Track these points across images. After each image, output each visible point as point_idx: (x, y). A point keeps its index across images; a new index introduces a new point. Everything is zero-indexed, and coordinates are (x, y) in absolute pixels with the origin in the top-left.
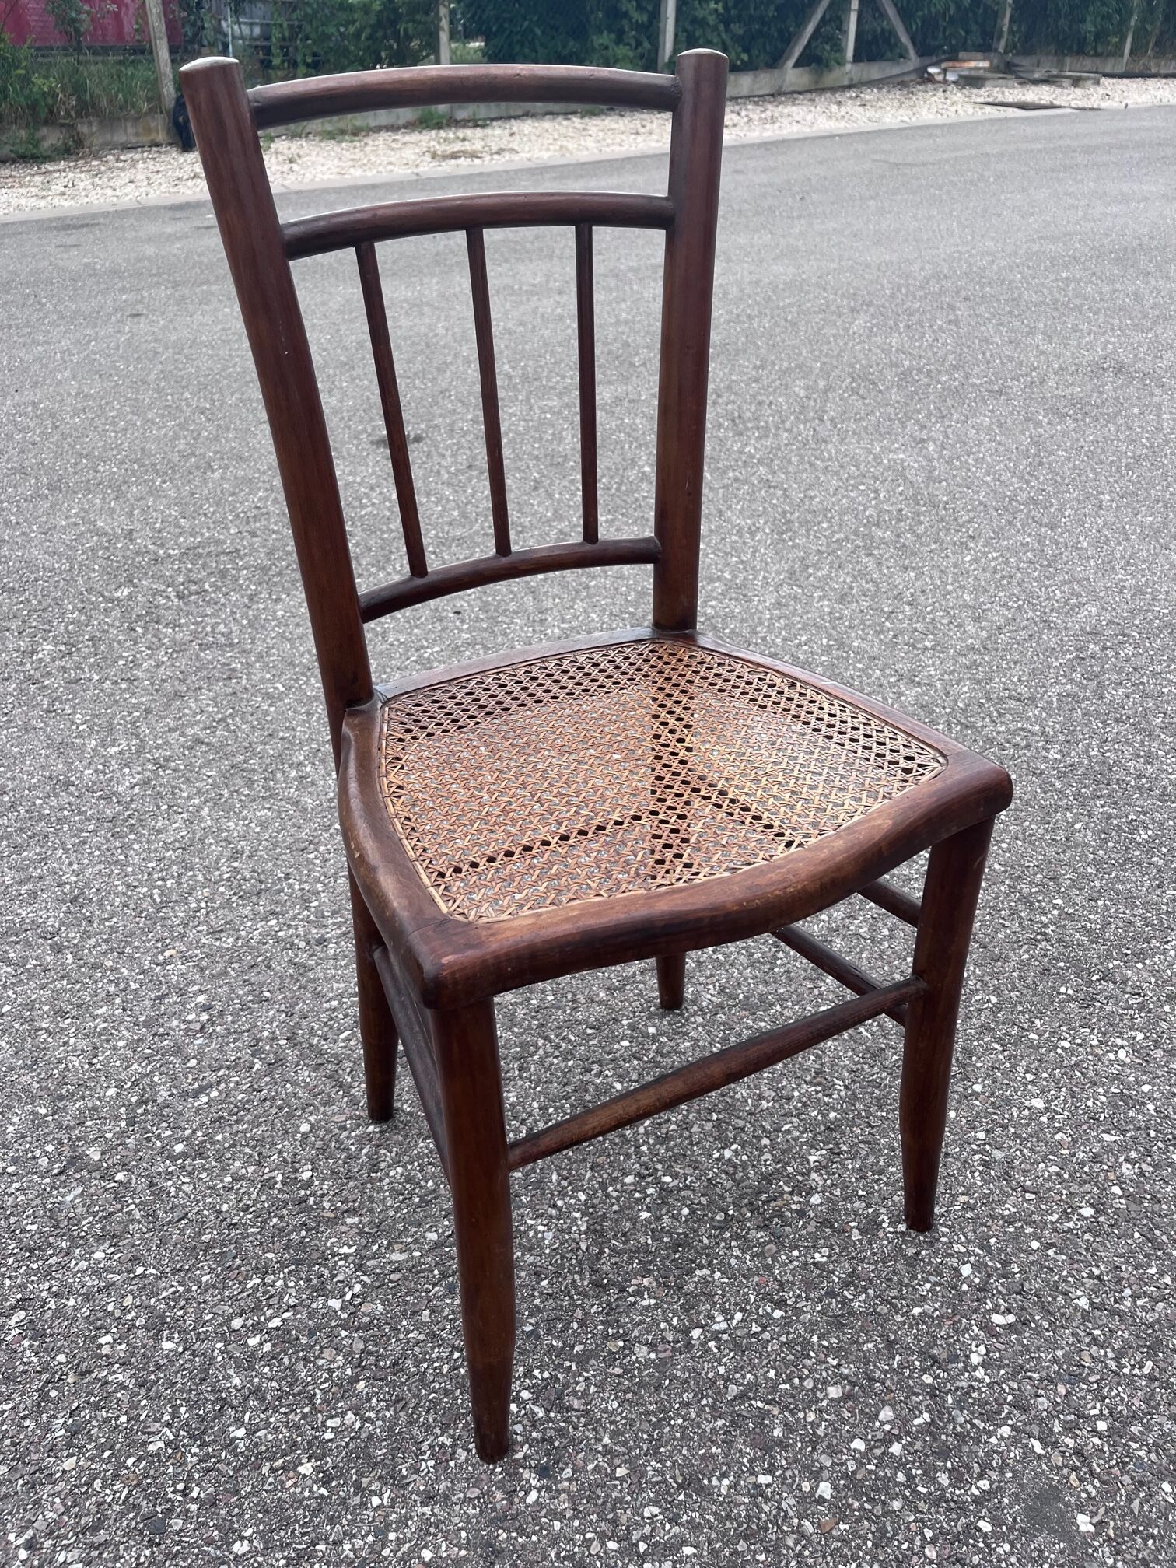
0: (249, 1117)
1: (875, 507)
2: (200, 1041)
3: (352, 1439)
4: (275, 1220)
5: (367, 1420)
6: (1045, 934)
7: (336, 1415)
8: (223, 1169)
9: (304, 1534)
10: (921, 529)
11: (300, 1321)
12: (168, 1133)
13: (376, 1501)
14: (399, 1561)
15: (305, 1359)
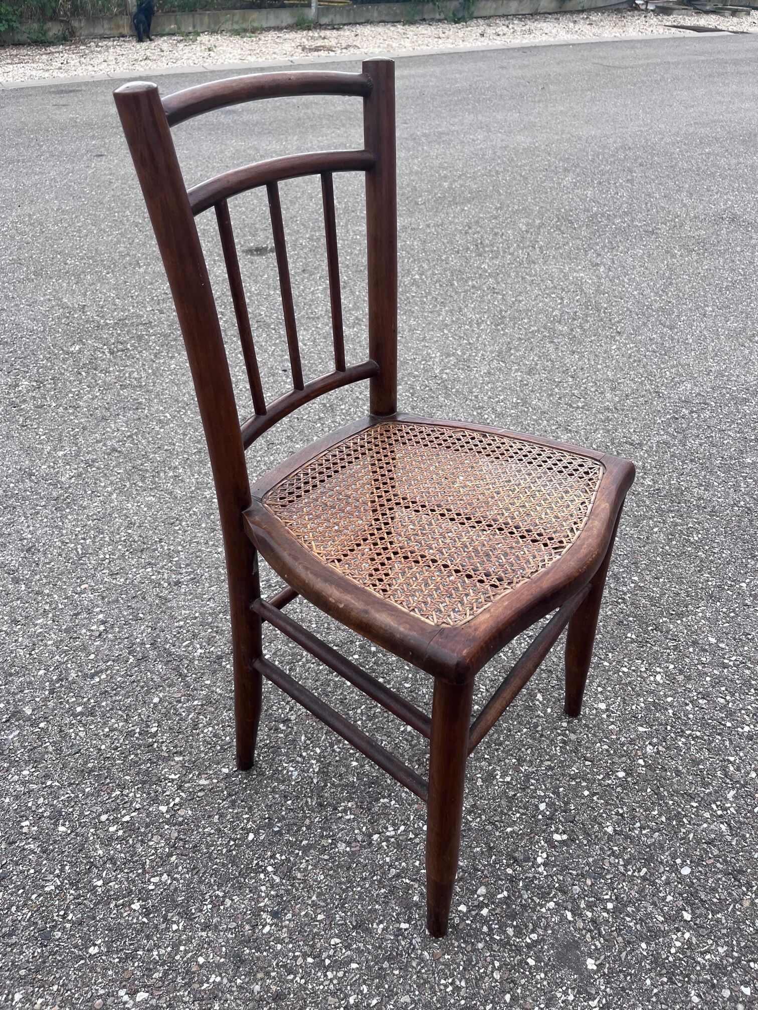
0: (123, 692)
1: (560, 310)
2: (98, 643)
3: (165, 890)
4: (132, 756)
5: (175, 879)
6: (624, 599)
7: (157, 875)
8: (104, 724)
9: (131, 944)
10: (587, 326)
11: (141, 818)
12: (74, 699)
13: (175, 927)
14: (184, 963)
15: (142, 841)
